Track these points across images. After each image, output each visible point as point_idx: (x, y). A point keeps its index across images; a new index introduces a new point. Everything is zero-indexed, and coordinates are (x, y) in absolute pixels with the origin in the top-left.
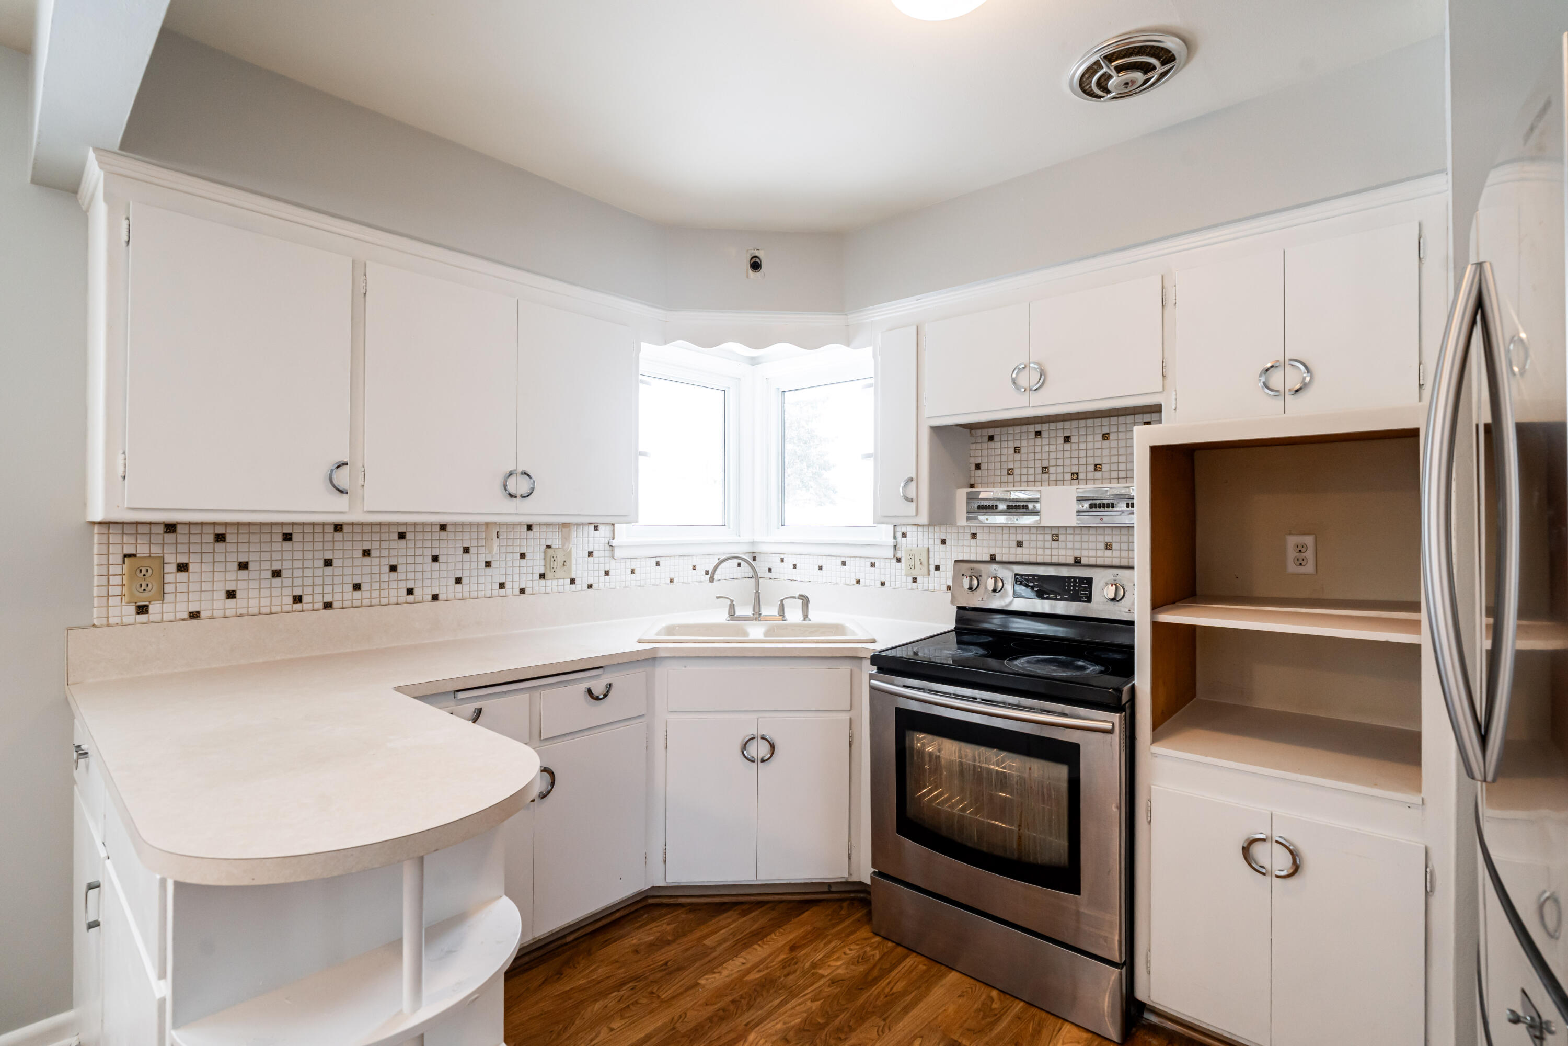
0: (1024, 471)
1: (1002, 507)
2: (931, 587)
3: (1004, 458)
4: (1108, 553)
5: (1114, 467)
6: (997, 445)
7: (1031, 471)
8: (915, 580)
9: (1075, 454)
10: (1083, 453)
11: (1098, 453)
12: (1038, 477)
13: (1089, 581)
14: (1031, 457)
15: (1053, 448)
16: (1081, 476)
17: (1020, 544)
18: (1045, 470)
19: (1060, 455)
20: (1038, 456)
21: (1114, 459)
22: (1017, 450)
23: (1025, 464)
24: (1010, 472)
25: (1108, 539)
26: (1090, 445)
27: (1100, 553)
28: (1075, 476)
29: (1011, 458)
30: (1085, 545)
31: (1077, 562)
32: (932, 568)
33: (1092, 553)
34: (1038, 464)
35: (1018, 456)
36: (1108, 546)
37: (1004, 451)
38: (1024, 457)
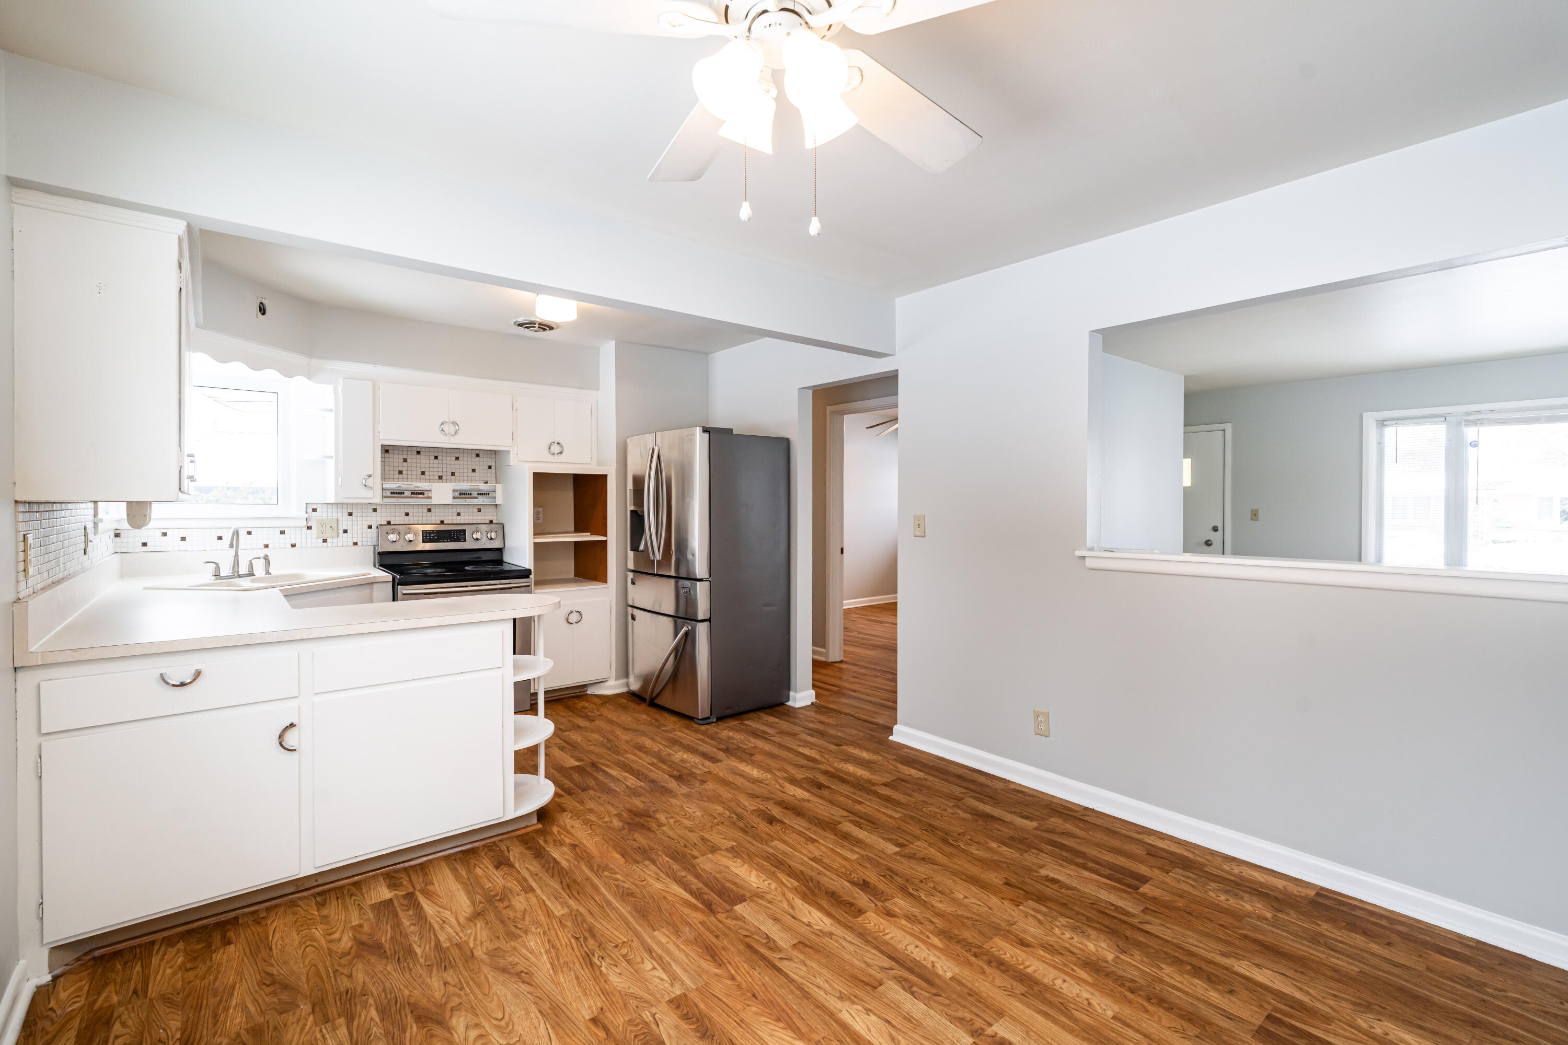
0: (410, 473)
1: (407, 494)
2: (340, 544)
3: (396, 464)
4: (459, 517)
5: (461, 474)
6: (391, 456)
7: (414, 473)
8: (325, 541)
9: (440, 466)
10: (445, 466)
11: (453, 466)
12: (419, 477)
13: (464, 531)
14: (414, 465)
15: (427, 461)
16: (444, 478)
17: (407, 514)
18: (423, 473)
19: (432, 465)
20: (419, 465)
21: (461, 471)
22: (405, 460)
23: (410, 469)
24: (401, 472)
25: (458, 511)
26: (449, 462)
27: (454, 518)
28: (440, 477)
29: (401, 464)
30: (446, 514)
31: (442, 522)
32: (341, 531)
33: (450, 518)
34: (419, 469)
35: (405, 464)
36: (459, 514)
37: (396, 460)
38: (409, 465)
